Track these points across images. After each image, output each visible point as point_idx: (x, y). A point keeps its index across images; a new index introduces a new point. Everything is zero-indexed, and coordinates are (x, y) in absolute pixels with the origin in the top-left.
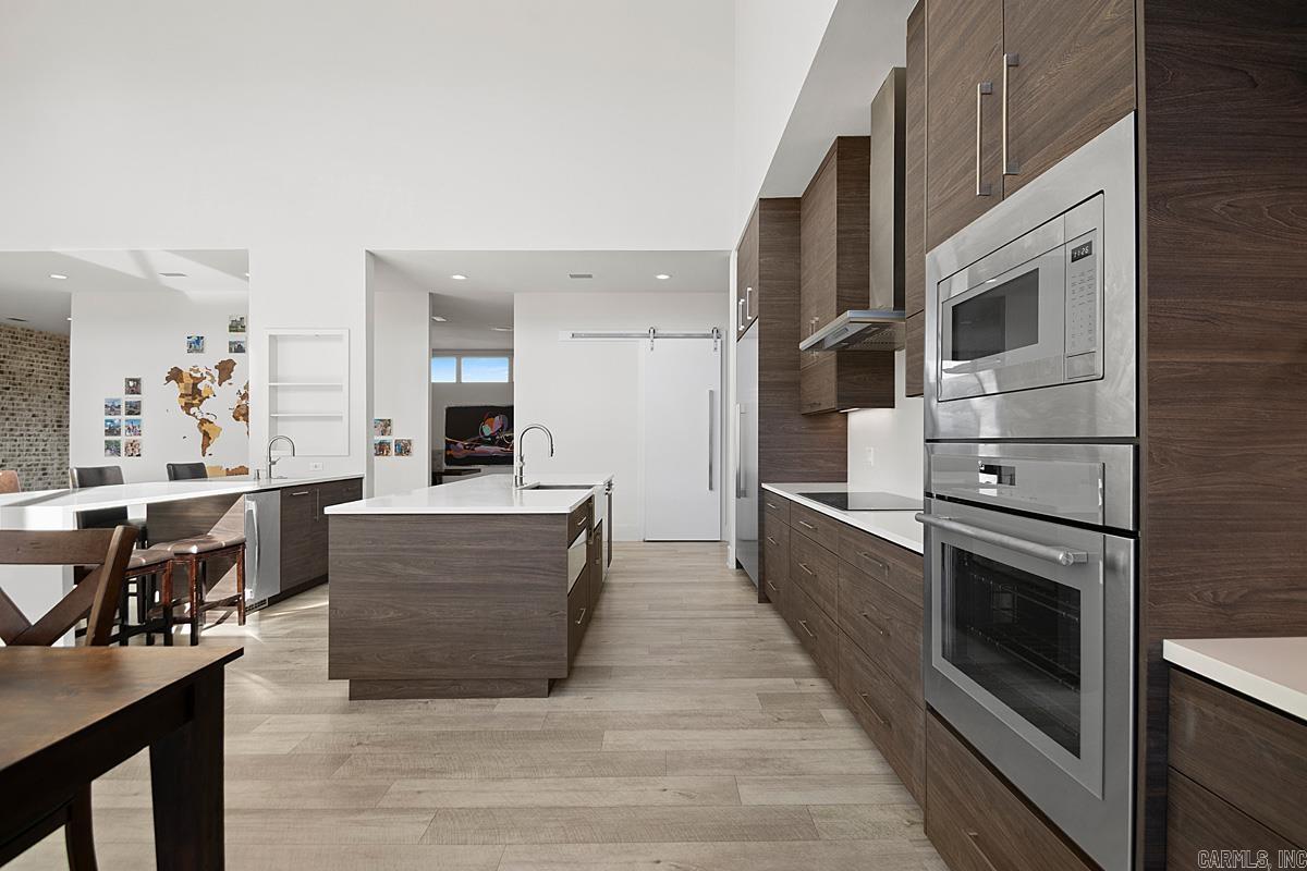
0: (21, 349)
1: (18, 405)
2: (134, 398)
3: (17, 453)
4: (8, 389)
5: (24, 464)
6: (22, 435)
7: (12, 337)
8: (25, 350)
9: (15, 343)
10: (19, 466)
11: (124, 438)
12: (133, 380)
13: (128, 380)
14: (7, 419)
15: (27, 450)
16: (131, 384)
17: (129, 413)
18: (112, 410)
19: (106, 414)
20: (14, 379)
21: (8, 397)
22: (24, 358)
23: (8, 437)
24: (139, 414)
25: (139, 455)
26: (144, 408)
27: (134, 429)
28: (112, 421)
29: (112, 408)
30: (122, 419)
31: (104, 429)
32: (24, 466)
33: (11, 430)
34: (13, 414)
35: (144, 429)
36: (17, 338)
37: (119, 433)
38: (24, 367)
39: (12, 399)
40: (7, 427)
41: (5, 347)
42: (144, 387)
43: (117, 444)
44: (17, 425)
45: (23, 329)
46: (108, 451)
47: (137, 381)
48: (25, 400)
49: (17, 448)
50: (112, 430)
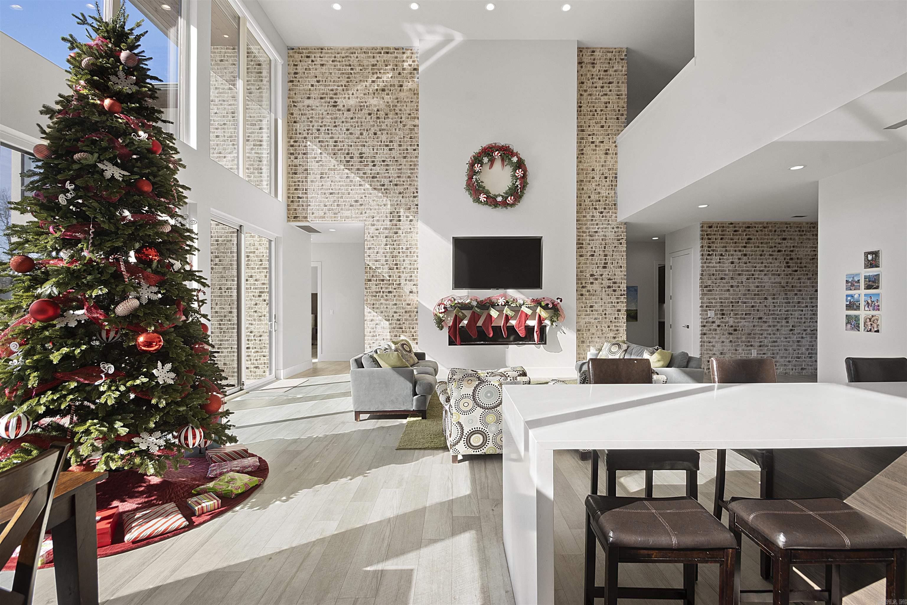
0: (807, 239)
1: (804, 283)
2: (872, 271)
3: (803, 320)
4: (796, 271)
5: (809, 329)
6: (807, 306)
7: (799, 231)
8: (809, 239)
9: (801, 235)
10: (805, 330)
11: (863, 313)
12: (871, 253)
13: (867, 254)
14: (796, 294)
15: (811, 319)
16: (870, 257)
17: (868, 287)
18: (853, 285)
19: (847, 289)
20: (801, 263)
21: (797, 277)
22: (809, 246)
23: (796, 308)
24: (877, 288)
25: (877, 331)
26: (883, 282)
27: (874, 305)
28: (852, 296)
29: (852, 284)
30: (861, 293)
31: (845, 303)
32: (809, 331)
33: (799, 302)
34: (800, 291)
35: (884, 304)
36: (803, 231)
37: (858, 308)
38: (809, 253)
39: (799, 279)
40: (795, 300)
41: (794, 239)
42: (883, 260)
43: (857, 318)
44: (803, 299)
45: (807, 223)
46: (849, 326)
47: (876, 254)
48: (809, 279)
49: (803, 316)
50: (852, 305)
